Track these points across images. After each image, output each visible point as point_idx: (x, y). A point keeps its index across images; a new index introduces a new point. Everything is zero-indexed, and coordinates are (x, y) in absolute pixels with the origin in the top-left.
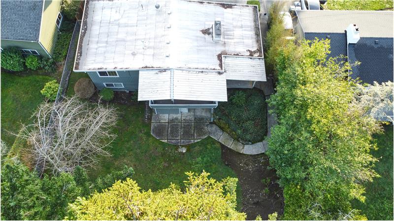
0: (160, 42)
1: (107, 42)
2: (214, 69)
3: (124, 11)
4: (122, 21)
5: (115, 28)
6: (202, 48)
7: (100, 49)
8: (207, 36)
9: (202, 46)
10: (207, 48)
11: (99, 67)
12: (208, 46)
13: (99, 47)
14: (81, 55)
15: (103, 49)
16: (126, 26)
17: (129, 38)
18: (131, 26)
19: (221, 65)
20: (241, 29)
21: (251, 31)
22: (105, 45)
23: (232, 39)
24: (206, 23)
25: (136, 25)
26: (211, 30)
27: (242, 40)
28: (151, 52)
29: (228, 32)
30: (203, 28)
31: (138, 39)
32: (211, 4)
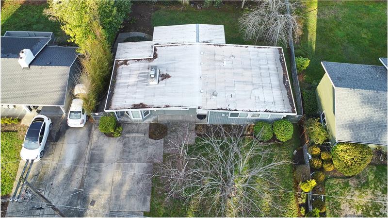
0: (210, 65)
1: (260, 69)
2: (161, 46)
3: (250, 98)
4: (250, 87)
5: (256, 80)
6: (170, 62)
7: (265, 64)
8: (165, 73)
9: (170, 63)
10: (166, 63)
11: (260, 49)
12: (165, 64)
13: (266, 65)
14: (280, 60)
15: (261, 62)
16: (245, 82)
17: (240, 71)
18: (240, 82)
19: (155, 50)
20: (129, 83)
21: (120, 84)
22: (261, 66)
23: (141, 73)
24: (164, 85)
25: (236, 83)
26: (160, 78)
27: (131, 73)
28: (217, 57)
29: (143, 79)
30: (168, 80)
31: (231, 69)
32: (157, 106)
